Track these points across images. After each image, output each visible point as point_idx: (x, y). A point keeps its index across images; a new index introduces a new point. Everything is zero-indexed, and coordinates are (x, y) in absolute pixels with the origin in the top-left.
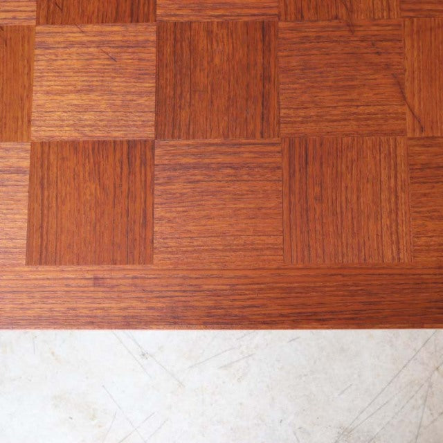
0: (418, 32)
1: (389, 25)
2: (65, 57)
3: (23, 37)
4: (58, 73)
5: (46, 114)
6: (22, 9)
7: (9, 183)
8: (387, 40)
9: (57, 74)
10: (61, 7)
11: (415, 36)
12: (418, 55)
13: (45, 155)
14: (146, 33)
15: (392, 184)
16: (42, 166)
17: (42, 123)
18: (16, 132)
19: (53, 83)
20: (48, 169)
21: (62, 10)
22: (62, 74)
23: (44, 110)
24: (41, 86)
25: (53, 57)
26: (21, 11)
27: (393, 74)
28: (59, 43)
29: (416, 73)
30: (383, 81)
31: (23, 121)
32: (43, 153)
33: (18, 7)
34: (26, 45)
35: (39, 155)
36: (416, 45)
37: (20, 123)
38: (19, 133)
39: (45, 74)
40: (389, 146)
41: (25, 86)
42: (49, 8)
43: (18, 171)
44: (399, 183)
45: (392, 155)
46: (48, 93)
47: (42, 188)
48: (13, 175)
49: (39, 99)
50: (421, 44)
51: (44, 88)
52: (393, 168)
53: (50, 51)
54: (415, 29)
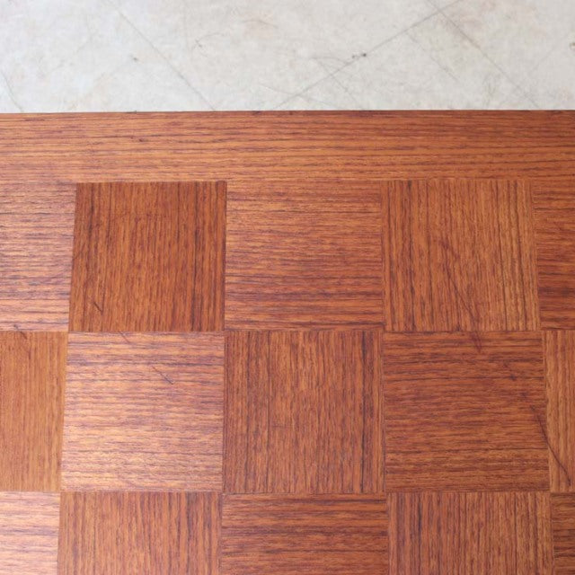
0: (563, 350)
1: (525, 340)
2: (106, 376)
3: (52, 347)
4: (97, 398)
5: (81, 454)
6: (50, 309)
7: (33, 548)
8: (523, 360)
9: (95, 400)
10: (100, 306)
11: (559, 355)
12: (564, 382)
13: (80, 511)
14: (211, 345)
15: (532, 558)
16: (75, 525)
17: (76, 467)
18: (41, 479)
19: (89, 411)
21: (102, 312)
22: (101, 400)
23: (78, 449)
24: (75, 416)
25: (90, 376)
26: (49, 312)
27: (531, 407)
29: (561, 406)
30: (519, 416)
31: (50, 463)
33: (46, 306)
34: (55, 358)
35: (72, 511)
36: (560, 368)
38: (45, 480)
39: (81, 399)
40: (527, 504)
41: (53, 416)
42: (85, 309)
43: (44, 531)
44: (540, 555)
45: (531, 517)
46: (83, 425)
47: (76, 556)
48: (38, 537)
49: (71, 433)
50: (567, 366)
51: (78, 419)
52: (531, 534)
53: (87, 368)
54: (559, 346)
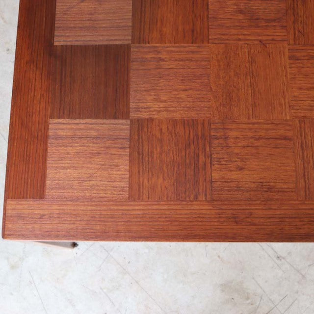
20: (305, 137)
28: (304, 56)
32: (300, 128)
37: (284, 107)
